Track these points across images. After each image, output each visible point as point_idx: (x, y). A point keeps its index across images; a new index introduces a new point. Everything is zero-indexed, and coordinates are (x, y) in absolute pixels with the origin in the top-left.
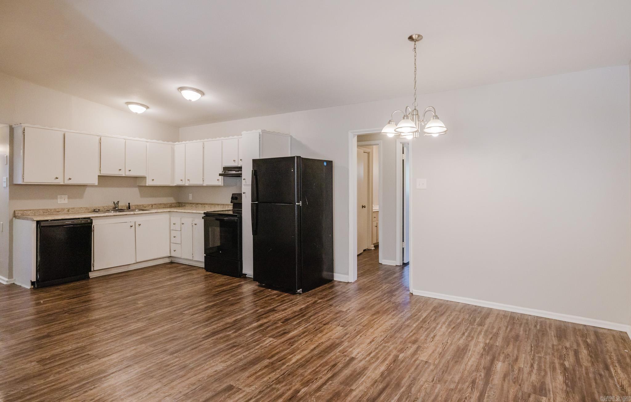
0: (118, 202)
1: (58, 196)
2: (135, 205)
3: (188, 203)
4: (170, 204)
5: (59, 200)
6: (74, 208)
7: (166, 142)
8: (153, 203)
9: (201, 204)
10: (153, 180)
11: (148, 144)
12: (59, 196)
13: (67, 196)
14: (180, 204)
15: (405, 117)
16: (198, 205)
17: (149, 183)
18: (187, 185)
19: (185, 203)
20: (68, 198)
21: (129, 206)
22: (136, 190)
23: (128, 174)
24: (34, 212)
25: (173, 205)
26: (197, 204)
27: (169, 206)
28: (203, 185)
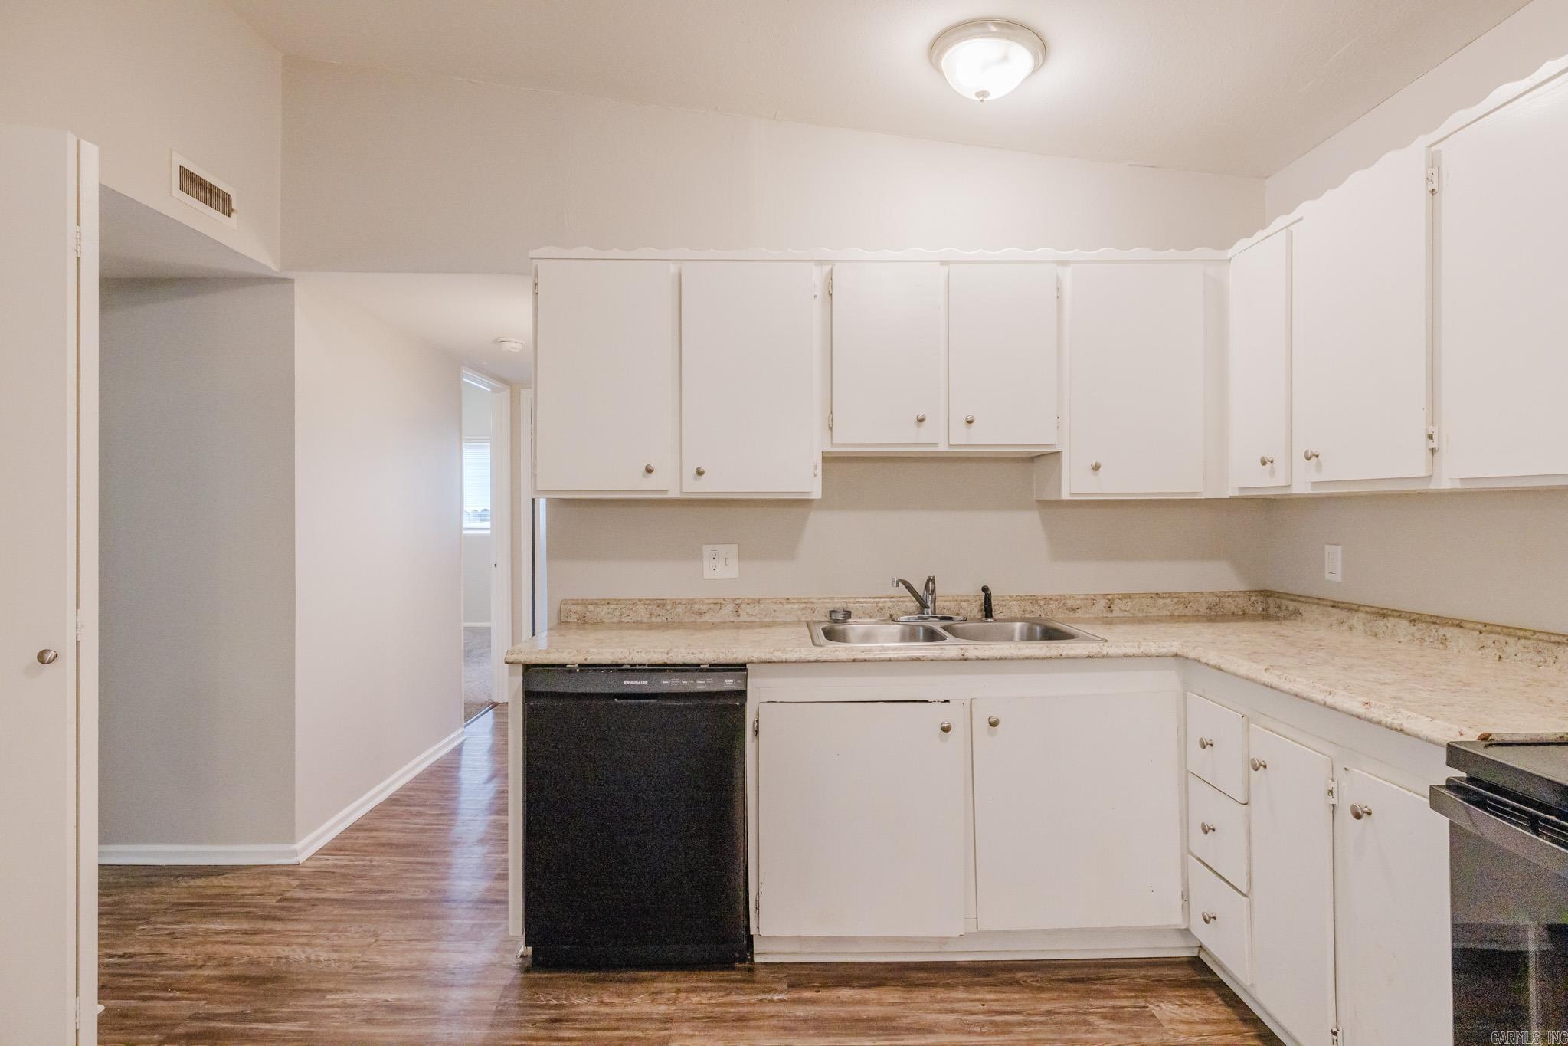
0: (931, 580)
1: (704, 547)
2: (1022, 599)
3: (1319, 601)
4: (1212, 600)
5: (707, 564)
6: (759, 601)
7: (1172, 253)
8: (1116, 588)
9: (1414, 619)
10: (1096, 468)
11: (1067, 274)
12: (707, 549)
13: (735, 547)
14: (1271, 600)
16: (1392, 621)
17: (1074, 483)
18: (1301, 487)
19: (1295, 598)
20: (740, 557)
21: (988, 600)
22: (1029, 522)
23: (961, 439)
24: (617, 613)
25: (1229, 605)
26: (1383, 614)
27: (1203, 611)
28: (1433, 486)
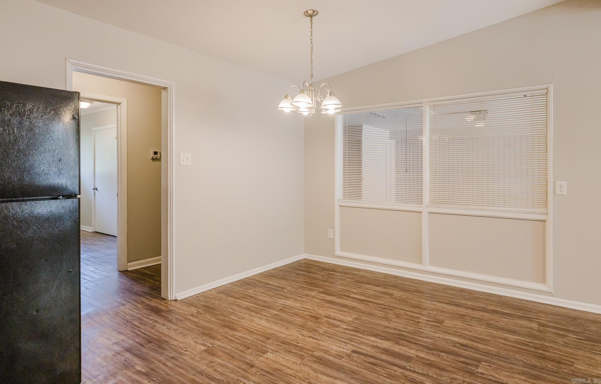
15: (302, 91)
